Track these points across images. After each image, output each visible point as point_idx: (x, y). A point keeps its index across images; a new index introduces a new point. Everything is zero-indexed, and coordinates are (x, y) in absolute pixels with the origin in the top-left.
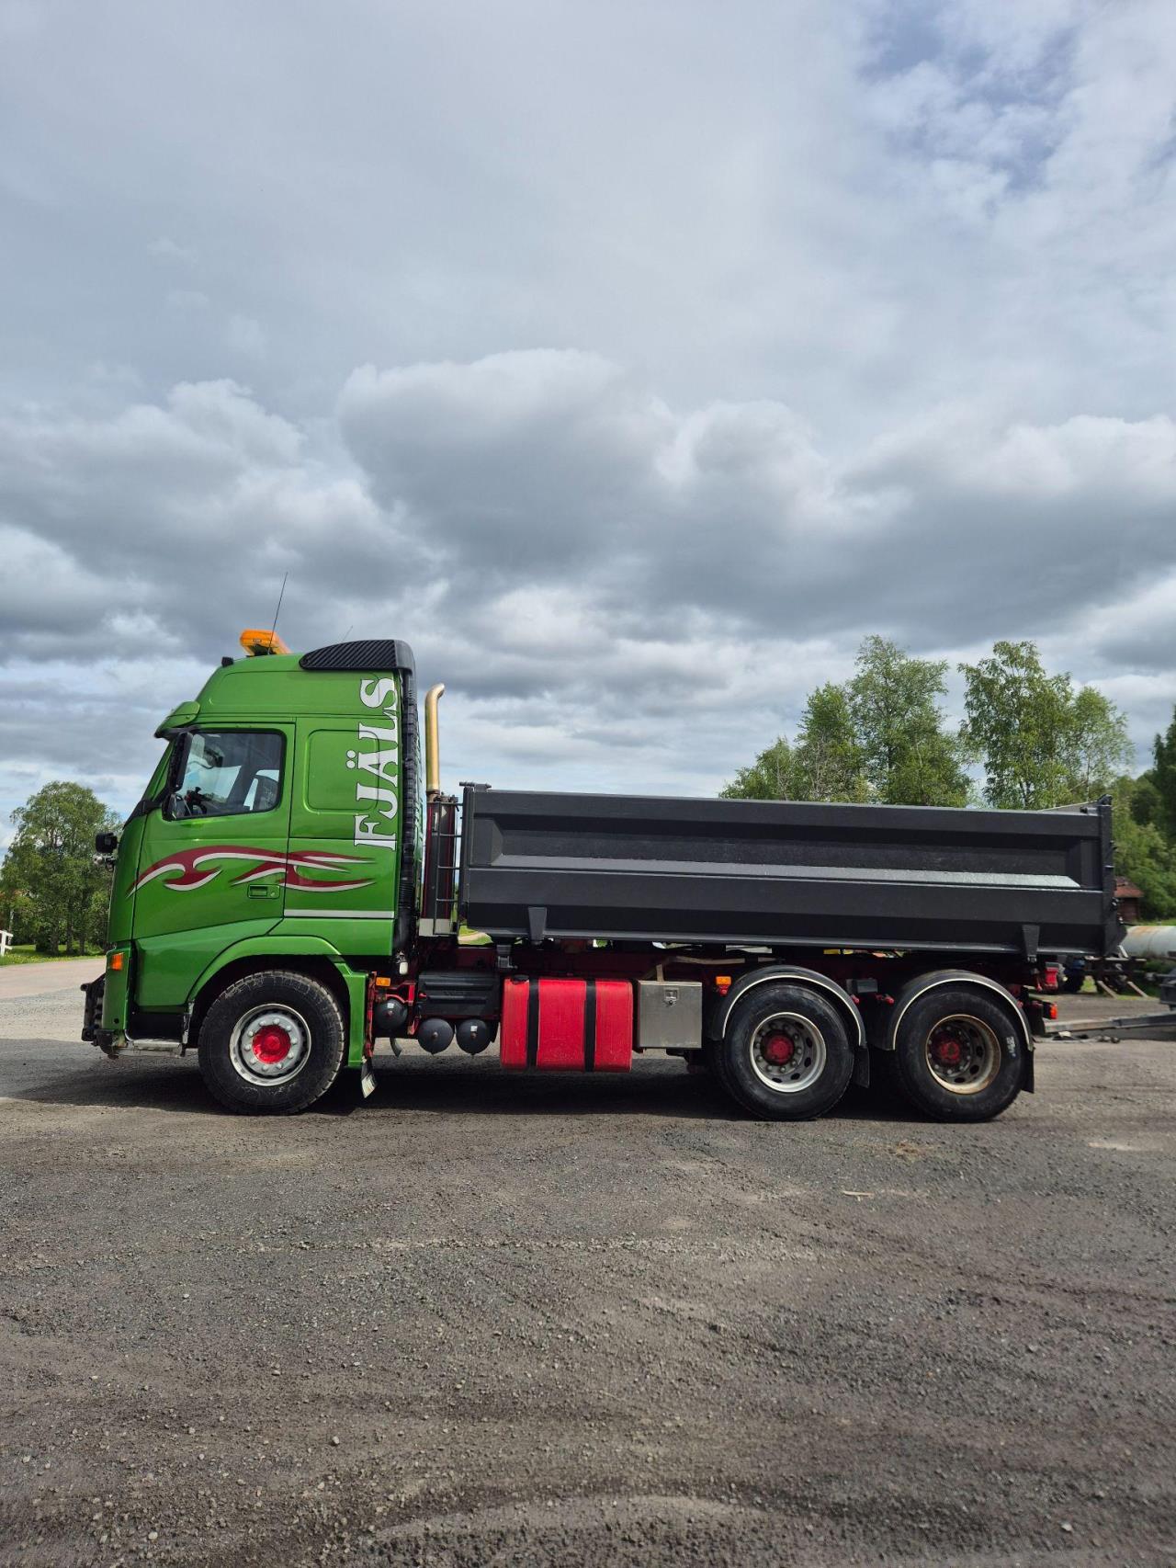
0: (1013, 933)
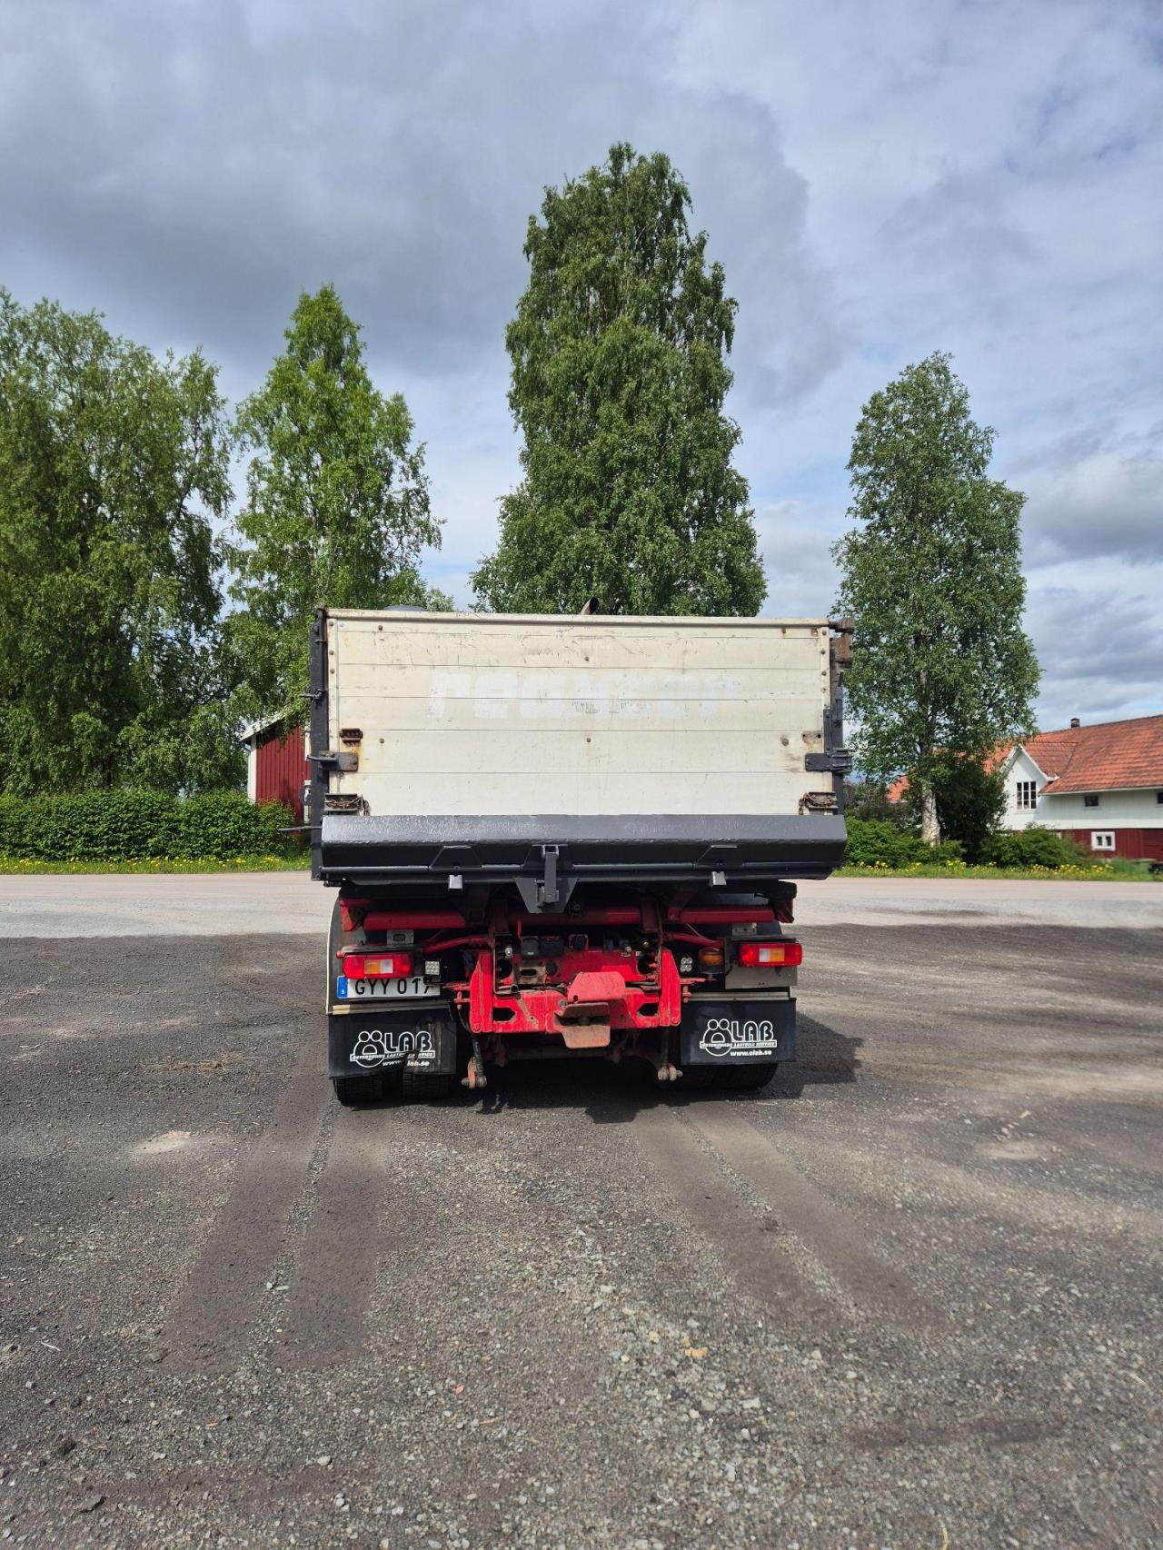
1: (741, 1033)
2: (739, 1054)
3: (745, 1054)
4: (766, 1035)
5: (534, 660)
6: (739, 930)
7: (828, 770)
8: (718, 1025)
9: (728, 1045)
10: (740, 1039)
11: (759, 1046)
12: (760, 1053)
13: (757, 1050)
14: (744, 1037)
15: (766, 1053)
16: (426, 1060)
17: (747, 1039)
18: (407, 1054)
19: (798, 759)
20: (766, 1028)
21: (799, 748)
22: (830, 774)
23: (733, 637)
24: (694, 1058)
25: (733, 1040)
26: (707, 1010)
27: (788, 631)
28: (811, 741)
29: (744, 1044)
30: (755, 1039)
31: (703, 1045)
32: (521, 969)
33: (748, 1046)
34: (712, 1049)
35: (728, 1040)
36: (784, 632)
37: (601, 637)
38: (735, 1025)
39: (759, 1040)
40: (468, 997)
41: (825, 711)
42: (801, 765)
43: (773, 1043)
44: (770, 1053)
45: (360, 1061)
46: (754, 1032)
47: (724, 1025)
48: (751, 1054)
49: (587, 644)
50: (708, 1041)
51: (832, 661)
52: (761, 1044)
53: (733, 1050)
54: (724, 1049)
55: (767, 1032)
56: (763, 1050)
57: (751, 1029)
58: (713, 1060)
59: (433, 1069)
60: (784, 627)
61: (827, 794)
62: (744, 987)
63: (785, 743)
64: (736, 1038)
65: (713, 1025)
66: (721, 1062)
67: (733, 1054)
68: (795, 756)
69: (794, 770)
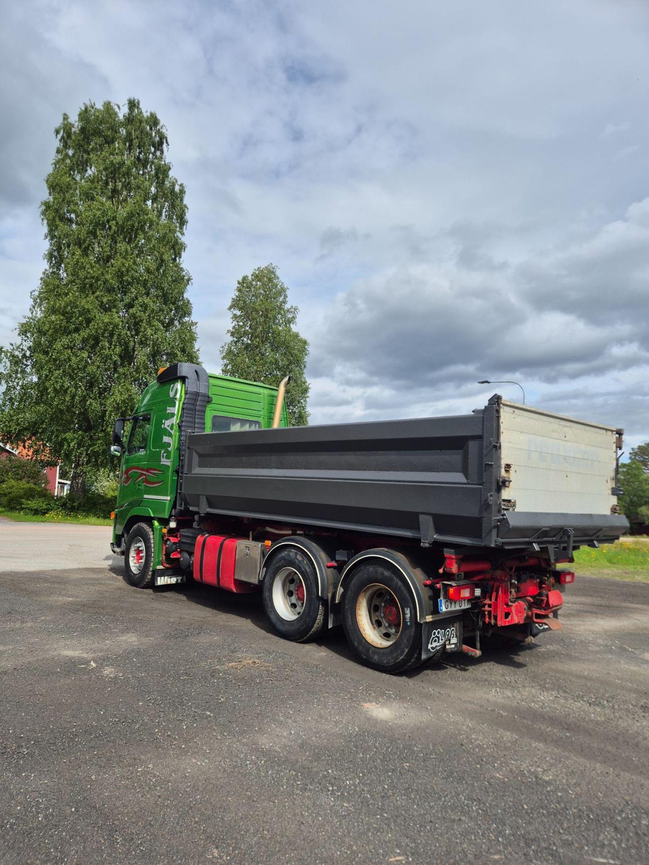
0: (410, 520)
16: (453, 644)
18: (445, 642)
19: (610, 489)
21: (610, 485)
28: (612, 481)
36: (606, 432)
37: (568, 427)
40: (491, 607)
41: (615, 469)
42: (610, 492)
45: (431, 647)
49: (566, 429)
59: (456, 649)
63: (607, 482)
69: (609, 495)
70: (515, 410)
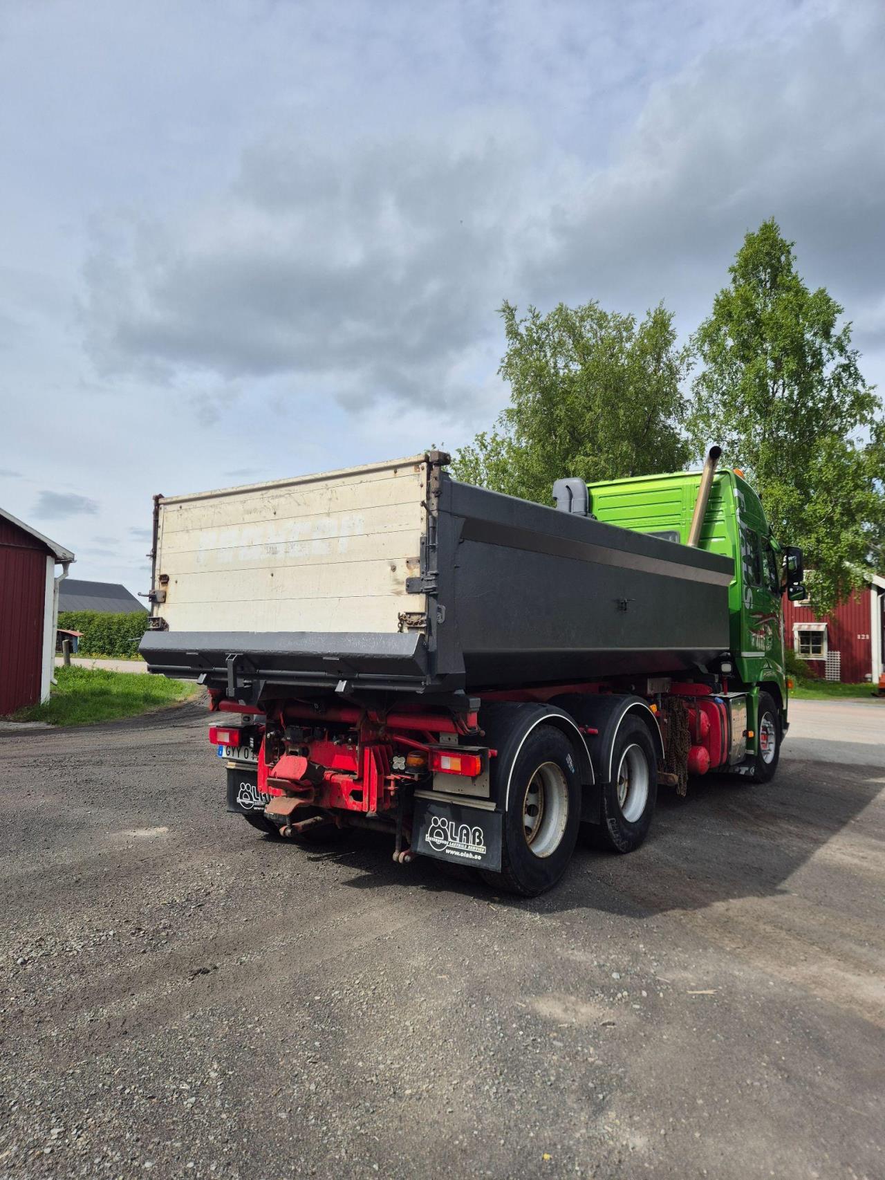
1: (456, 834)
2: (452, 852)
3: (457, 853)
4: (477, 841)
5: (248, 518)
6: (444, 737)
7: (422, 592)
8: (439, 823)
9: (445, 842)
10: (455, 839)
11: (470, 849)
12: (471, 856)
13: (468, 852)
14: (458, 838)
15: (476, 857)
17: (461, 840)
19: (402, 583)
20: (477, 834)
21: (404, 573)
22: (423, 596)
23: (361, 482)
24: (420, 849)
25: (450, 839)
26: (433, 808)
27: (399, 471)
28: (412, 567)
29: (457, 844)
30: (468, 842)
31: (428, 839)
32: (290, 750)
33: (460, 847)
34: (434, 843)
35: (446, 839)
36: (396, 472)
37: (283, 496)
38: (452, 825)
39: (470, 844)
41: (421, 538)
42: (404, 588)
43: (482, 849)
44: (480, 858)
45: (242, 803)
46: (467, 835)
47: (443, 823)
48: (462, 854)
49: (275, 502)
50: (431, 835)
51: (428, 492)
52: (473, 848)
53: (448, 848)
54: (442, 845)
55: (479, 837)
56: (474, 854)
57: (465, 832)
58: (434, 854)
60: (395, 468)
61: (419, 614)
62: (447, 791)
63: (394, 569)
64: (452, 838)
65: (436, 822)
66: (438, 856)
67: (448, 851)
68: (400, 581)
69: (399, 593)
70: (183, 504)
